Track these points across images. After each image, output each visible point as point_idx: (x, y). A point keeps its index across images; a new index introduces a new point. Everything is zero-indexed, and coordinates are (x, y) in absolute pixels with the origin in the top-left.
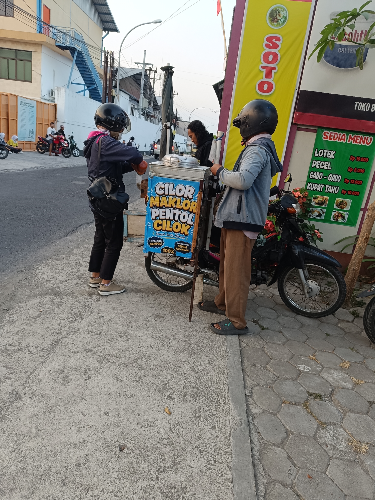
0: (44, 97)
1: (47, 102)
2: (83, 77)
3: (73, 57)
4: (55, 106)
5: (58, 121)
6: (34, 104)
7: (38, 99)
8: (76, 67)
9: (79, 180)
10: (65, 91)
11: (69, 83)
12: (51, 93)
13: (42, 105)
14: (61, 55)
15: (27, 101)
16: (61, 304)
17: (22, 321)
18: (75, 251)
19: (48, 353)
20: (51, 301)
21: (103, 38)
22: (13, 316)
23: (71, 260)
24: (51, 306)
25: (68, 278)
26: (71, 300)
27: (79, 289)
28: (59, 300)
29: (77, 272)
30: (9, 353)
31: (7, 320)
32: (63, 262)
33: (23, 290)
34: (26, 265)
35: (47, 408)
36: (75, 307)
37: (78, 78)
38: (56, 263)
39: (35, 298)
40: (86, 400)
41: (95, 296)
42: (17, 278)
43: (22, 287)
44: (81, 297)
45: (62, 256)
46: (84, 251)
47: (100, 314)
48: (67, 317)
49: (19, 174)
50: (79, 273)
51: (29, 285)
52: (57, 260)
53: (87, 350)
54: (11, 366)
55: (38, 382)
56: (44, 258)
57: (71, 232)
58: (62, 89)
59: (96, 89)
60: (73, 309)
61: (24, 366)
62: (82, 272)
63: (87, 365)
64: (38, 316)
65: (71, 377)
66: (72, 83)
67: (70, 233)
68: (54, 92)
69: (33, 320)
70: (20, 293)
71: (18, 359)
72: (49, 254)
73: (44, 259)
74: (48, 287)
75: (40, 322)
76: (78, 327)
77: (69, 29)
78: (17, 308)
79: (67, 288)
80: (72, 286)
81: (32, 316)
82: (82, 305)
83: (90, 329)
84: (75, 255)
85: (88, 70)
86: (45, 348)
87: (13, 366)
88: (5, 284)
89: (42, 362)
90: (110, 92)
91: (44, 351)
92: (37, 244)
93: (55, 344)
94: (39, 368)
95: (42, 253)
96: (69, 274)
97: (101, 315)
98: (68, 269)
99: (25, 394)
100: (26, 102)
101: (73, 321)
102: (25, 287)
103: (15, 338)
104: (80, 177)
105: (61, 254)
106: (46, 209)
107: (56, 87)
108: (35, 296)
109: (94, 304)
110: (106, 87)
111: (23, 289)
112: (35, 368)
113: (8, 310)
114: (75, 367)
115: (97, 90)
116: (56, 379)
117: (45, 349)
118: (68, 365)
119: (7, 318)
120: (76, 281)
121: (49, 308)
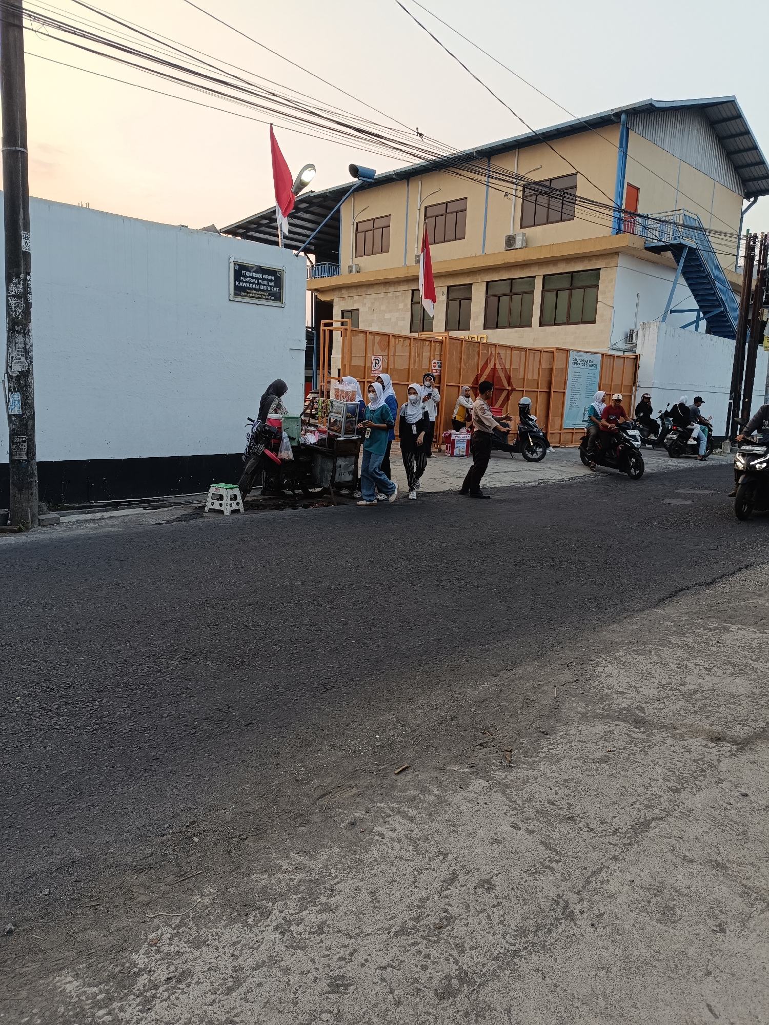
0: (614, 346)
1: (621, 354)
2: (695, 296)
3: (678, 262)
4: (636, 359)
5: (639, 387)
6: (597, 360)
7: (605, 350)
8: (682, 281)
9: (678, 496)
10: (659, 329)
11: (666, 313)
12: (630, 337)
13: (612, 360)
14: (654, 263)
15: (586, 357)
16: (649, 746)
17: (573, 761)
18: (674, 640)
19: (626, 842)
20: (628, 735)
21: (743, 213)
22: (556, 747)
23: (666, 656)
24: (629, 746)
25: (663, 695)
26: (670, 741)
27: (687, 722)
28: (644, 736)
29: (682, 685)
30: (549, 818)
31: (544, 753)
32: (650, 658)
33: (573, 701)
34: (576, 654)
35: (626, 960)
36: (681, 759)
37: (686, 298)
38: (636, 659)
39: (596, 721)
40: (718, 979)
41: (726, 744)
42: (561, 675)
43: (571, 695)
44: (694, 740)
45: (646, 646)
46: (695, 643)
47: (740, 787)
48: (663, 776)
49: (562, 486)
50: (686, 688)
51: (583, 693)
52: (637, 652)
53: (713, 863)
54: (553, 846)
55: (609, 897)
56: (610, 645)
57: (663, 599)
58: (652, 326)
59: (723, 315)
60: (677, 763)
61: (580, 854)
62: (694, 687)
63: (714, 897)
64: (605, 760)
65: (678, 911)
66: (672, 312)
67: (661, 602)
68: (634, 334)
69: (593, 766)
70: (567, 706)
71: (568, 836)
72: (620, 639)
73: (610, 648)
74: (620, 704)
75: (607, 772)
76: (689, 805)
77: (673, 213)
78: (562, 733)
79: (661, 715)
80: (671, 713)
81: (592, 757)
82: (696, 759)
83: (716, 814)
84: (675, 649)
85: (707, 281)
86: (620, 830)
87: (558, 848)
88: (540, 683)
89: (615, 858)
90: (756, 314)
91: (617, 836)
92: (597, 616)
93: (640, 827)
94: (608, 867)
95: (606, 635)
96: (663, 686)
97: (743, 791)
98: (660, 675)
99: (581, 913)
100: (582, 358)
101: (677, 788)
102: (577, 696)
103: (560, 792)
104: (681, 491)
105: (645, 643)
106: (612, 551)
107: (640, 324)
108: (595, 717)
109: (725, 761)
110: (745, 307)
111: (573, 699)
112: (600, 866)
113: (547, 734)
114: (686, 891)
115: (725, 316)
116: (646, 903)
117: (621, 833)
118: (671, 881)
119: (545, 750)
120: (680, 704)
121: (624, 749)
